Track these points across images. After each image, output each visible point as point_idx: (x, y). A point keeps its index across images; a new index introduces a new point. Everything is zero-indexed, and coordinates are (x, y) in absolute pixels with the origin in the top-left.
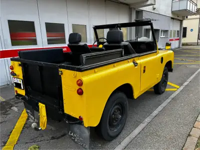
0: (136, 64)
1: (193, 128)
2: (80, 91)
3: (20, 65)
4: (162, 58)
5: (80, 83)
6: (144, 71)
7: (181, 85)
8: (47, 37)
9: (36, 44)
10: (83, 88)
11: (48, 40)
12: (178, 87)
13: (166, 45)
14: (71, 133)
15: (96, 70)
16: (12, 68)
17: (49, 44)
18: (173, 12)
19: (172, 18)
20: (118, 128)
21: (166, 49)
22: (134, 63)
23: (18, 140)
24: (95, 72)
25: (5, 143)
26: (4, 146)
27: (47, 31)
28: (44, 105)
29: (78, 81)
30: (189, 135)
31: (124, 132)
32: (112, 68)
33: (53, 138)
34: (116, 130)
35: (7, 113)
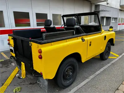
0: (83, 40)
1: (122, 85)
2: (40, 56)
3: (12, 39)
4: (105, 37)
5: (40, 52)
6: (90, 45)
7: (120, 54)
8: (37, 22)
9: (30, 26)
10: (42, 54)
11: (37, 24)
12: (118, 56)
13: (110, 28)
14: (38, 82)
15: (52, 43)
16: (9, 40)
17: (37, 26)
18: (121, 6)
19: (120, 10)
20: (70, 81)
21: (109, 31)
22: (82, 39)
23: (11, 83)
24: (52, 45)
25: (3, 84)
26: (2, 86)
27: (37, 18)
28: (24, 64)
29: (39, 50)
30: (117, 89)
31: (74, 84)
32: (65, 42)
33: (31, 84)
34: (68, 82)
35: (9, 66)
